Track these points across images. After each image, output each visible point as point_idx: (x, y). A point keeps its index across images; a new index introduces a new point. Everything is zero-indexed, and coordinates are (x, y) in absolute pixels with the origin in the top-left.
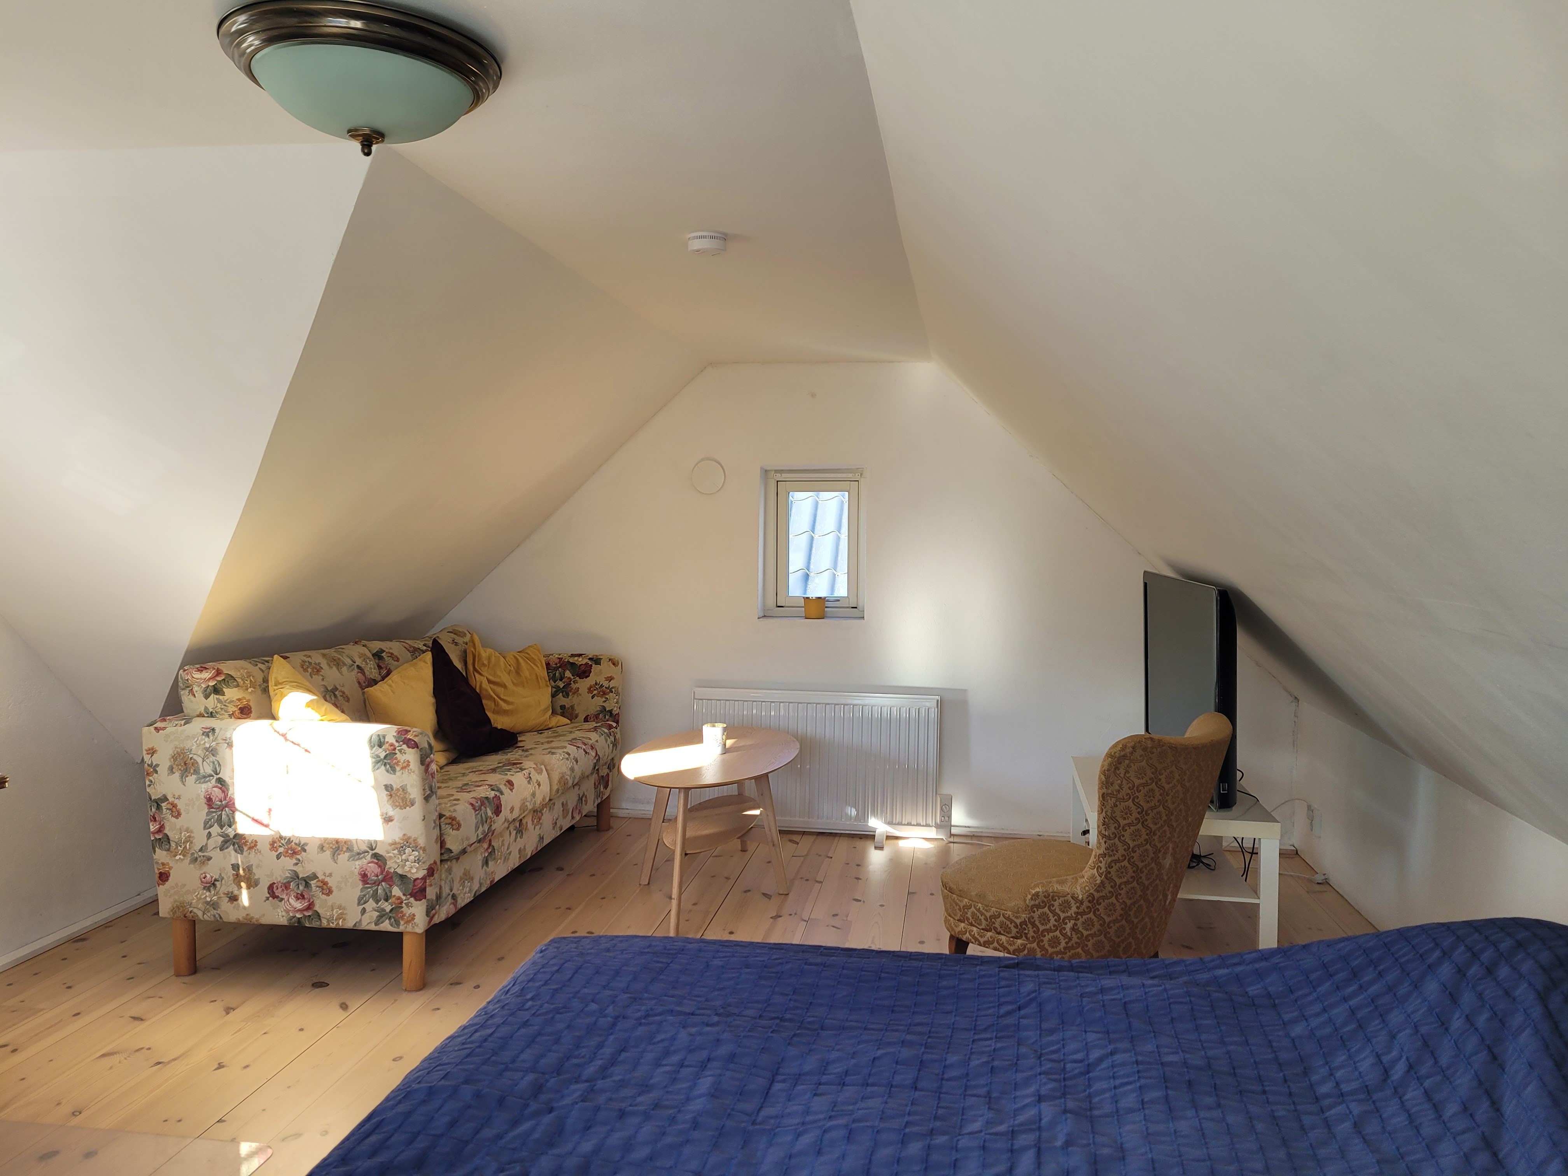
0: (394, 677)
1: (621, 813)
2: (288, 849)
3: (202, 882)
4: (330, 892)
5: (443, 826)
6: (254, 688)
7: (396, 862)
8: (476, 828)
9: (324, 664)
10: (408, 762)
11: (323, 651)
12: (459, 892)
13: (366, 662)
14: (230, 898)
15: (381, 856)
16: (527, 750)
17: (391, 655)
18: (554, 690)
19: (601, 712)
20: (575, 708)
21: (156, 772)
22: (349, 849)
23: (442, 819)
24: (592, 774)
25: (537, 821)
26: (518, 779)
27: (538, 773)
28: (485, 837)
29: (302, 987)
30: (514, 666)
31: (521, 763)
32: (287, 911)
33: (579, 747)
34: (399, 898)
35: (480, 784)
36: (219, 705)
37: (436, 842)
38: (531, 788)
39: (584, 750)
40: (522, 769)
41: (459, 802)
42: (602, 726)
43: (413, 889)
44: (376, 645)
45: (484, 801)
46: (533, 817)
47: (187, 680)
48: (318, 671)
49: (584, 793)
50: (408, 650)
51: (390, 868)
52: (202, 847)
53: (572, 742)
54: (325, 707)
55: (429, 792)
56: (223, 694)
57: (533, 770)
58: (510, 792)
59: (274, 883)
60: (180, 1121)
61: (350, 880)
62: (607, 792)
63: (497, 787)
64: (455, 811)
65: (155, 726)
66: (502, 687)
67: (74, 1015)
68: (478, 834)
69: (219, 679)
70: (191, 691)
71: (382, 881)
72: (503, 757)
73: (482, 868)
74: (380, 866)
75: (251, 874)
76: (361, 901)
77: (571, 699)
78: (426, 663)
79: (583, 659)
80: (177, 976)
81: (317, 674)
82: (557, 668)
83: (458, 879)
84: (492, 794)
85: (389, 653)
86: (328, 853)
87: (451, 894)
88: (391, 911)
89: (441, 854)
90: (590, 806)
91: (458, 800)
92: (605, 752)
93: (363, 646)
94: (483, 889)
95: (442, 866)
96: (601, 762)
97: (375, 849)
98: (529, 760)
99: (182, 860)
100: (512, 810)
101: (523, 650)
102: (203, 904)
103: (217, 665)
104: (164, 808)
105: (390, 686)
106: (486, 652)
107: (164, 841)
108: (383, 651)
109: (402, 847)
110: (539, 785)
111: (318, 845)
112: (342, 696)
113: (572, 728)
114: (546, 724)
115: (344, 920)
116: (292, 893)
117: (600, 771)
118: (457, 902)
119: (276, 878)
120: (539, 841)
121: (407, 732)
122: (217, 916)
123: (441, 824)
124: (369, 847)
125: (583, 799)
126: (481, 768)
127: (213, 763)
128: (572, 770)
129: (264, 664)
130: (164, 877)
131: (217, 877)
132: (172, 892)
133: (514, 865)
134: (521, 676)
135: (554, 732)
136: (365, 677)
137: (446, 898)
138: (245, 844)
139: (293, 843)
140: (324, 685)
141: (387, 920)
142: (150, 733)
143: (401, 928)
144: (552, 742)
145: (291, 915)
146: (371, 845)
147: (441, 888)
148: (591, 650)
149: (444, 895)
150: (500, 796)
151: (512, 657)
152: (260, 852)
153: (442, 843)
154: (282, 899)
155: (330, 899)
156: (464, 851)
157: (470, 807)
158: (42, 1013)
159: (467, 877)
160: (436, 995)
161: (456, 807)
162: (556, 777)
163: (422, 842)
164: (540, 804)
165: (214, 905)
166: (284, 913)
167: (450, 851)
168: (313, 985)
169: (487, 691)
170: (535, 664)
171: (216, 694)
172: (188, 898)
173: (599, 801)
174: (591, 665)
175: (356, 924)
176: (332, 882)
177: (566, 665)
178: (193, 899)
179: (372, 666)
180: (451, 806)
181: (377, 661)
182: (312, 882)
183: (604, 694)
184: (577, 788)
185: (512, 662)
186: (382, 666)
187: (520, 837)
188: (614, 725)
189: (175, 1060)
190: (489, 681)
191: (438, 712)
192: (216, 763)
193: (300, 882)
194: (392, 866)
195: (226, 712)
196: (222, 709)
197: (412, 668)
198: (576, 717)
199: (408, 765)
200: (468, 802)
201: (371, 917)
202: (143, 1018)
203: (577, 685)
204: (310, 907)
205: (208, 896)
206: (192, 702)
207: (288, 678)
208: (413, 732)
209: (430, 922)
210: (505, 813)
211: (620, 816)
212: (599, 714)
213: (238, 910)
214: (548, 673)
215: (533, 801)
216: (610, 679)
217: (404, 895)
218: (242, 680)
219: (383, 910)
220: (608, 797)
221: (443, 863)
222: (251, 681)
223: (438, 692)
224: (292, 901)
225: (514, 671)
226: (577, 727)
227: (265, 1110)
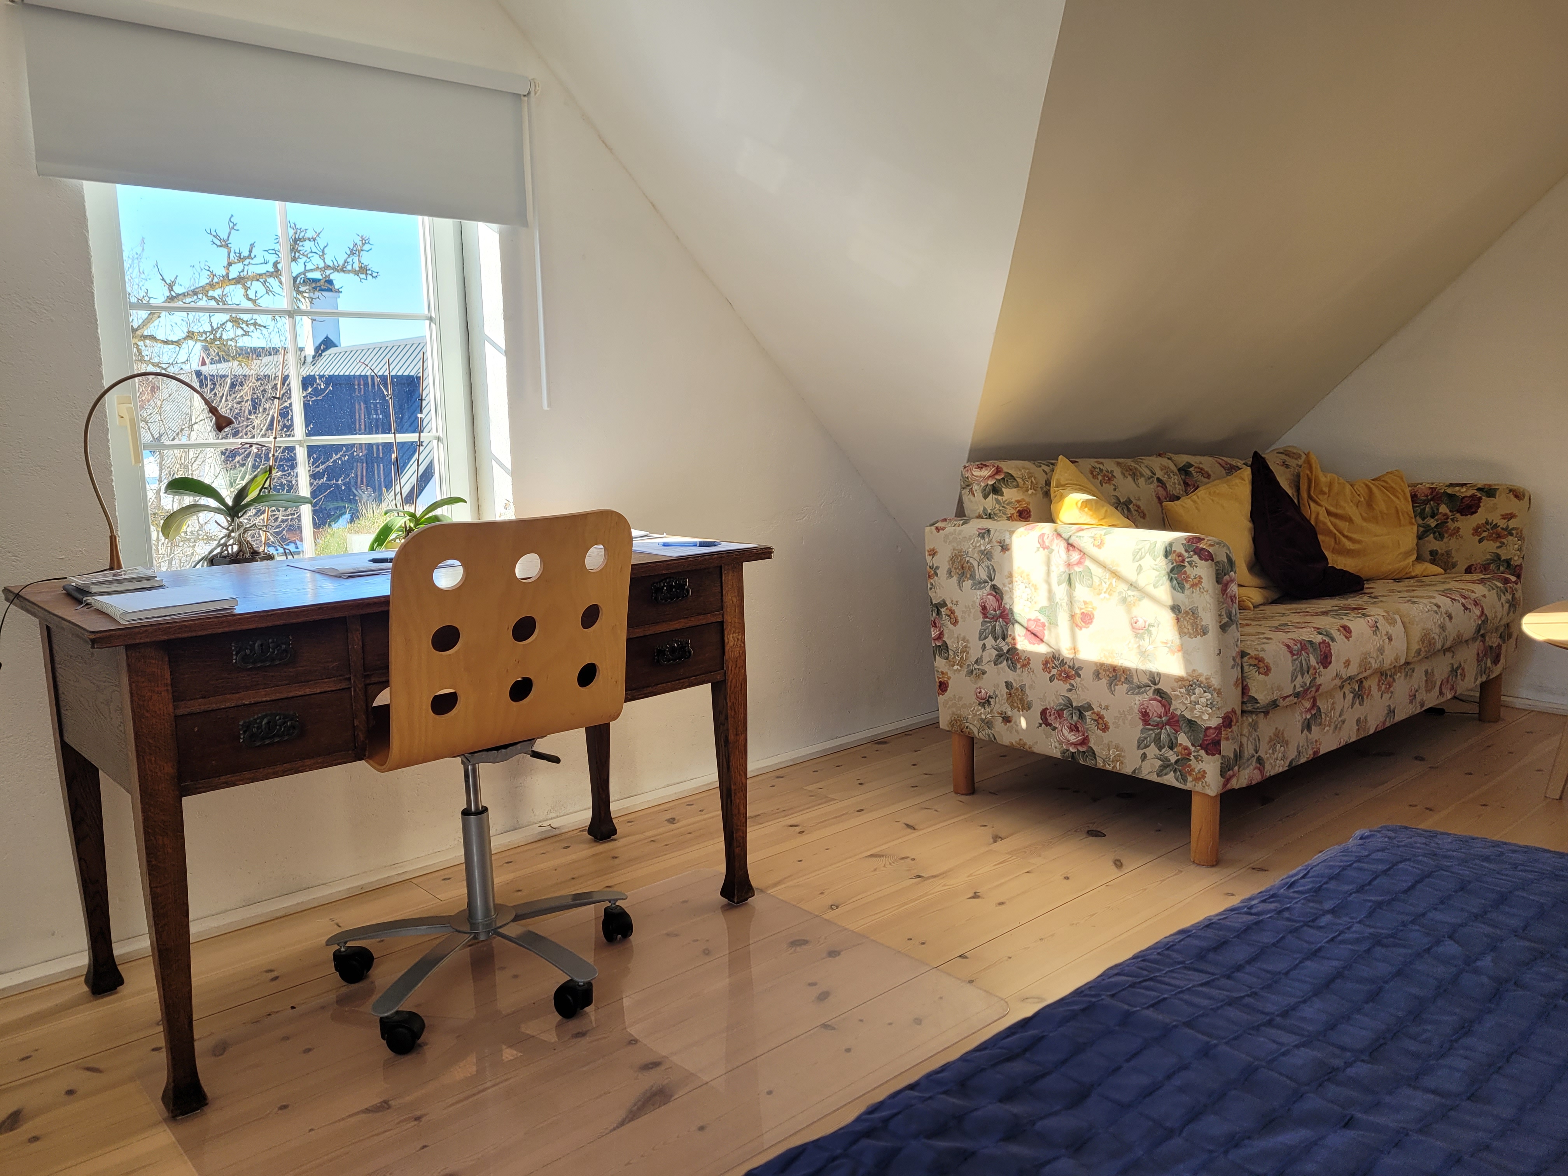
0: (1201, 492)
1: (1518, 703)
2: (1062, 672)
3: (978, 697)
4: (1105, 728)
5: (1246, 668)
6: (1035, 490)
7: (1184, 704)
8: (1292, 676)
9: (1117, 472)
10: (1200, 577)
11: (1119, 460)
12: (1268, 755)
13: (1169, 475)
14: (1003, 718)
15: (1165, 693)
16: (1376, 597)
17: (1201, 471)
18: (1422, 529)
19: (1493, 561)
20: (1453, 555)
21: (937, 575)
22: (1128, 680)
23: (1246, 659)
24: (1474, 639)
25: (1386, 688)
26: (1358, 625)
27: (1390, 624)
28: (1306, 691)
29: (1076, 831)
30: (1365, 496)
31: (1365, 609)
32: (1061, 743)
33: (1455, 600)
34: (1186, 748)
35: (1303, 625)
36: (997, 506)
37: (1236, 684)
38: (1377, 641)
39: (1464, 605)
40: (1365, 615)
41: (1271, 641)
42: (1493, 578)
43: (1204, 740)
44: (1183, 459)
45: (1306, 646)
46: (1379, 681)
47: (968, 478)
48: (1109, 479)
49: (1460, 664)
50: (1223, 467)
51: (1176, 709)
52: (977, 660)
53: (1445, 593)
54: (1105, 508)
55: (1226, 620)
56: (1002, 495)
57: (1382, 618)
58: (1346, 640)
59: (1047, 709)
60: (923, 943)
61: (1129, 717)
62: (1497, 670)
63: (1326, 631)
64: (1263, 650)
65: (936, 525)
66: (1346, 521)
67: (858, 811)
68: (1295, 686)
69: (999, 477)
70: (971, 491)
71: (1166, 724)
72: (1340, 602)
73: (1302, 732)
74: (1163, 705)
75: (1024, 695)
76: (1142, 744)
77: (1446, 543)
78: (1243, 479)
79: (1468, 489)
80: (956, 793)
81: (1109, 483)
82: (1429, 501)
83: (1267, 739)
84: (1319, 639)
85: (1199, 468)
86: (1104, 682)
87: (1256, 756)
88: (1177, 762)
89: (1243, 703)
90: (1469, 684)
91: (1270, 639)
92: (1496, 612)
93: (1168, 458)
94: (1303, 760)
95: (1245, 718)
96: (1490, 626)
97: (1158, 684)
98: (1378, 607)
99: (960, 671)
100: (1347, 664)
101: (1379, 477)
102: (978, 721)
103: (998, 463)
104: (943, 613)
105: (1195, 502)
106: (1326, 477)
107: (943, 649)
108: (1191, 466)
109: (1192, 686)
110: (1390, 639)
111: (1093, 670)
112: (1137, 511)
113: (1446, 578)
114: (1407, 570)
115: (1122, 763)
116: (1065, 722)
117: (1487, 639)
118: (1264, 768)
119: (1049, 703)
120: (1388, 714)
121: (1200, 540)
122: (991, 736)
123: (1244, 664)
124: (1151, 681)
125: (1459, 672)
126: (1308, 610)
127: (988, 567)
128: (1443, 628)
129: (1049, 466)
130: (943, 686)
131: (992, 694)
132: (950, 703)
133: (1350, 738)
134: (1374, 509)
135: (1418, 581)
136: (1167, 493)
137: (1248, 760)
138: (1018, 660)
139: (1067, 666)
140: (1116, 496)
141: (1172, 772)
142: (932, 533)
143: (1189, 786)
144: (1413, 590)
145: (1065, 747)
146: (1154, 678)
147: (1241, 745)
148: (1482, 480)
149: (1246, 755)
150: (1331, 643)
151: (1363, 485)
152: (1033, 672)
153: (1245, 690)
154: (1054, 729)
155: (1106, 737)
156: (1274, 704)
157: (1285, 649)
158: (832, 802)
159: (1279, 739)
160: (1231, 877)
161: (1266, 647)
162: (1416, 634)
163: (1215, 682)
164: (1390, 665)
165: (989, 724)
166: (1057, 744)
167: (1256, 701)
168: (1088, 832)
169: (1324, 524)
170: (1395, 496)
171: (995, 494)
172: (964, 712)
173: (1484, 678)
174: (1480, 498)
175: (1135, 770)
176: (1108, 717)
177: (1440, 497)
178: (969, 714)
179: (1176, 481)
180: (1258, 644)
181: (1183, 477)
182: (1086, 713)
183: (1499, 536)
184: (1449, 655)
185: (1362, 491)
186: (1190, 483)
187: (1360, 703)
188: (1513, 579)
189: (934, 877)
190: (1329, 513)
191: (1255, 540)
192: (991, 567)
193: (1074, 711)
194: (1178, 707)
195: (1004, 514)
196: (1000, 510)
197: (1225, 485)
198: (1454, 565)
199: (1200, 582)
200: (1283, 642)
201: (1152, 765)
202: (916, 827)
203: (1457, 524)
204: (1084, 741)
205: (983, 713)
206: (971, 502)
207: (1071, 480)
208: (1208, 540)
209: (1225, 785)
210: (1336, 665)
211: (1517, 707)
212: (1489, 564)
213: (1011, 732)
214: (1413, 507)
215: (1380, 659)
216: (1510, 517)
217: (1193, 745)
218: (1023, 480)
219: (1167, 759)
220: (1499, 677)
221: (1245, 714)
222: (1032, 482)
223: (1257, 515)
224: (1066, 732)
225: (1364, 502)
226: (1453, 578)
227: (1010, 958)
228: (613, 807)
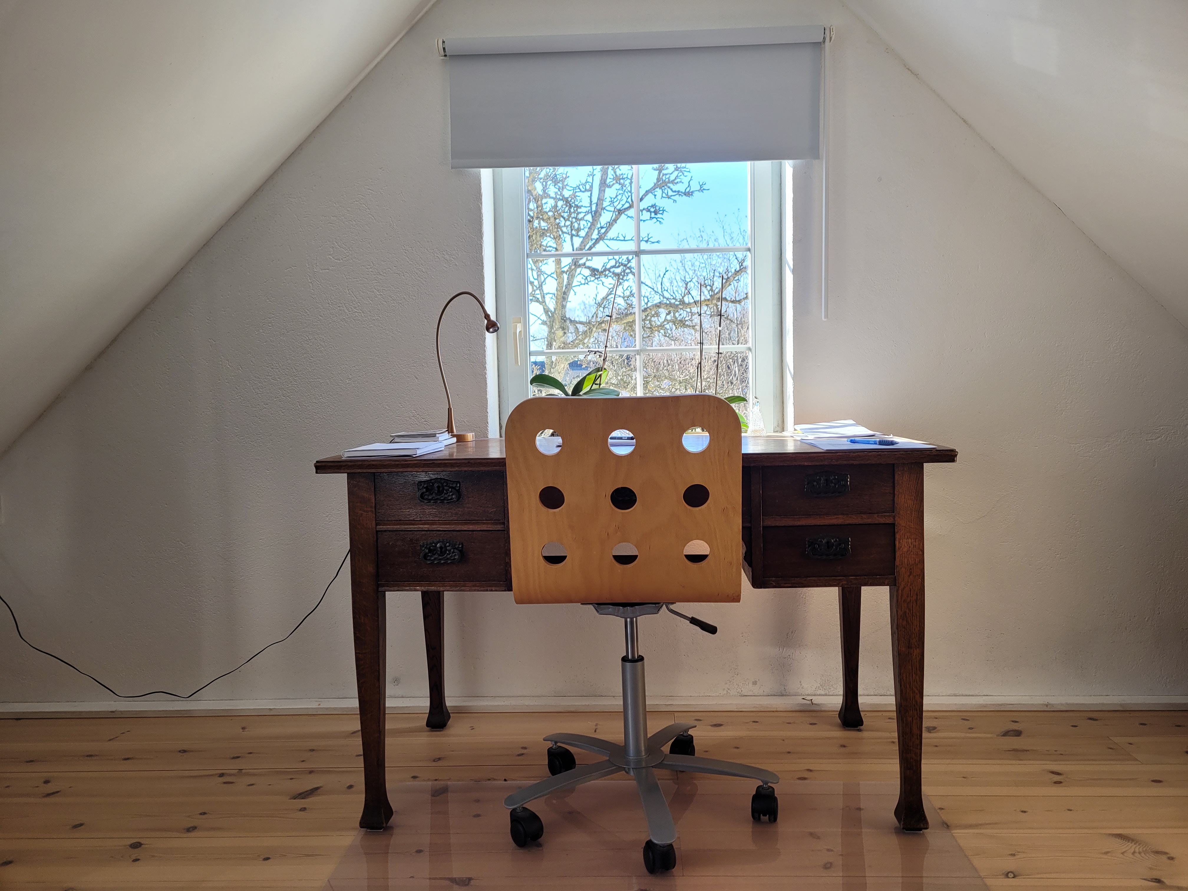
228: (861, 700)
